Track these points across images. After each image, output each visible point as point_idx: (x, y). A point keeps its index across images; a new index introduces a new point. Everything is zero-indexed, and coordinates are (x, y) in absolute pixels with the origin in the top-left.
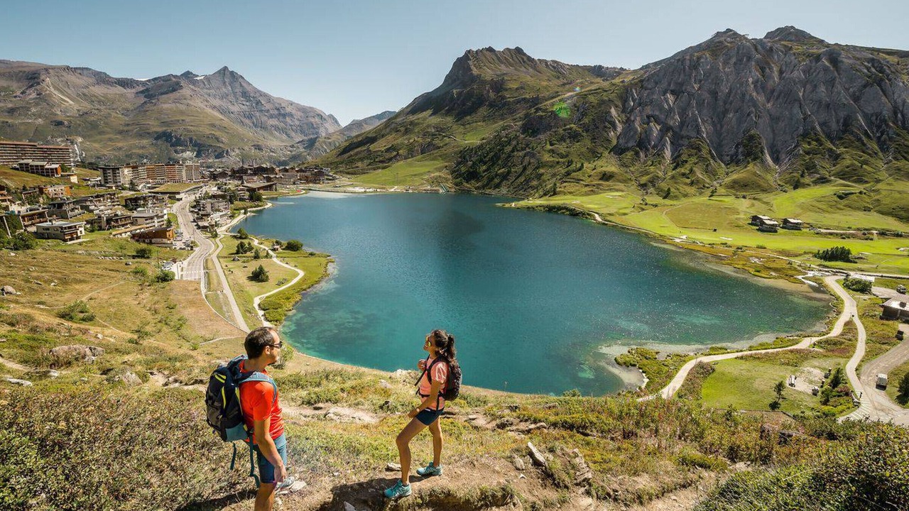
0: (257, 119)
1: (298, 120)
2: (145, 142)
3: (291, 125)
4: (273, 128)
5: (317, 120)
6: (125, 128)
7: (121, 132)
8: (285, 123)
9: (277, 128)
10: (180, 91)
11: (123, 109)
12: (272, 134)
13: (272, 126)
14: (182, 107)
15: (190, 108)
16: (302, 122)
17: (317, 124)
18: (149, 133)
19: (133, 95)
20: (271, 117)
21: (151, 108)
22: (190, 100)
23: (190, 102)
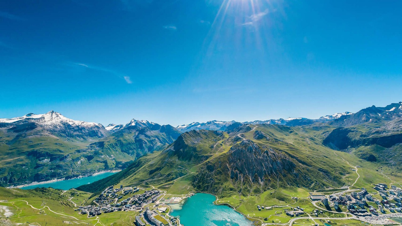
0: (68, 133)
1: (88, 130)
2: (22, 157)
3: (84, 133)
4: (76, 136)
5: (96, 129)
6: (10, 151)
7: (8, 154)
8: (82, 133)
9: (78, 136)
10: (36, 128)
11: (6, 141)
12: (76, 139)
13: (76, 135)
14: (38, 136)
15: (42, 136)
16: (89, 131)
17: (97, 131)
18: (23, 153)
19: (7, 131)
20: (75, 131)
21: (22, 139)
22: (42, 132)
23: (42, 133)
